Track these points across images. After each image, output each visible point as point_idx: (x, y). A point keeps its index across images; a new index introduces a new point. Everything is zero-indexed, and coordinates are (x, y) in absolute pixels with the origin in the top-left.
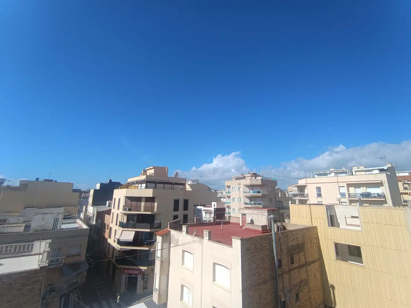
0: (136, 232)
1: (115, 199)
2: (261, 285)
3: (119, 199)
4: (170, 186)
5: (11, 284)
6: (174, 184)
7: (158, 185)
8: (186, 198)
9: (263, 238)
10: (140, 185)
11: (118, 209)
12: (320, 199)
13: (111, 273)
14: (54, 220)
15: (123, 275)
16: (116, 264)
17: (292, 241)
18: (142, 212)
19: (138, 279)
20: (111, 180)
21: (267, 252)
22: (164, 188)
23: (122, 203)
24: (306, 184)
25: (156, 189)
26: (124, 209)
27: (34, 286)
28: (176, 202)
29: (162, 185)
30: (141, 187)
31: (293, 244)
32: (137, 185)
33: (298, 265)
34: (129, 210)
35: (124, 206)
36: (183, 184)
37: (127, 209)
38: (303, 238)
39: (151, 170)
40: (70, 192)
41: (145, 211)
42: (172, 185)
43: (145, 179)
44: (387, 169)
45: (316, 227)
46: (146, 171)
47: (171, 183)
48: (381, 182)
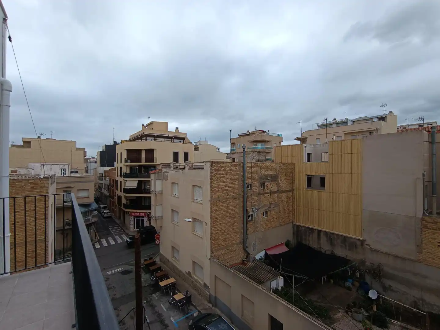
0: (139, 181)
1: (117, 154)
2: (229, 200)
3: (121, 153)
4: (170, 140)
5: (23, 187)
6: (174, 139)
7: (157, 139)
8: (186, 151)
9: (233, 164)
11: (121, 162)
13: (122, 218)
14: (62, 171)
15: (131, 217)
16: (124, 209)
17: (265, 171)
18: (143, 163)
19: (145, 220)
20: (116, 142)
21: (237, 176)
22: (164, 141)
23: (124, 156)
24: (307, 137)
25: (156, 141)
26: (126, 161)
27: (41, 190)
28: (176, 155)
29: (162, 139)
30: (141, 141)
31: (266, 174)
32: (138, 140)
33: (268, 191)
34: (131, 162)
35: (125, 159)
36: (184, 139)
37: (129, 161)
38: (277, 171)
39: (151, 125)
40: (74, 149)
41: (146, 162)
42: (173, 140)
43: (144, 133)
44: (386, 117)
45: (293, 164)
46: (145, 127)
47: (171, 138)
48: (376, 129)
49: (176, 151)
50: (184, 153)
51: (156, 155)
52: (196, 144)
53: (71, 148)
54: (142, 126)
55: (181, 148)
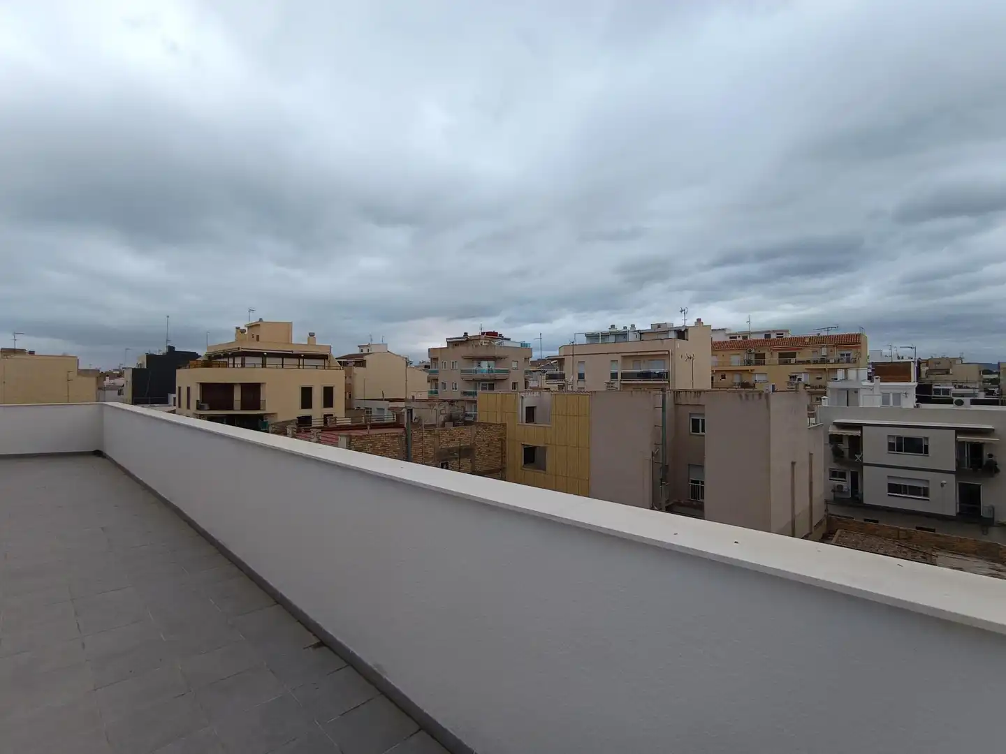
1: (180, 388)
3: (188, 388)
4: (295, 361)
6: (303, 358)
7: (269, 360)
8: (329, 384)
10: (231, 361)
11: (188, 407)
12: (581, 384)
17: (448, 443)
18: (238, 410)
20: (174, 348)
22: (283, 365)
23: (196, 395)
24: (564, 357)
25: (265, 367)
26: (199, 406)
28: (307, 393)
29: (279, 361)
30: (234, 364)
31: (450, 446)
32: (226, 360)
34: (211, 409)
35: (197, 401)
36: (325, 357)
37: (206, 405)
38: (472, 439)
39: (255, 328)
40: (73, 375)
41: (242, 409)
42: (301, 360)
43: (239, 349)
44: (686, 330)
45: (504, 425)
46: (243, 331)
47: (298, 356)
48: (667, 353)
49: (307, 384)
50: (325, 388)
51: (265, 394)
52: (362, 351)
53: (68, 375)
54: (235, 331)
55: (317, 378)
